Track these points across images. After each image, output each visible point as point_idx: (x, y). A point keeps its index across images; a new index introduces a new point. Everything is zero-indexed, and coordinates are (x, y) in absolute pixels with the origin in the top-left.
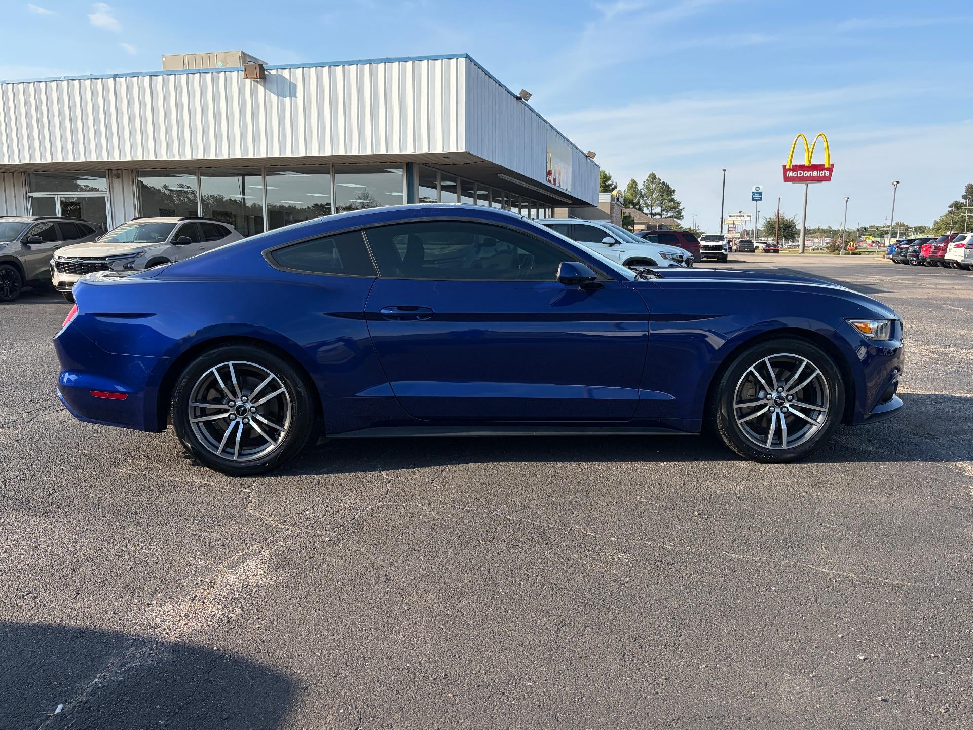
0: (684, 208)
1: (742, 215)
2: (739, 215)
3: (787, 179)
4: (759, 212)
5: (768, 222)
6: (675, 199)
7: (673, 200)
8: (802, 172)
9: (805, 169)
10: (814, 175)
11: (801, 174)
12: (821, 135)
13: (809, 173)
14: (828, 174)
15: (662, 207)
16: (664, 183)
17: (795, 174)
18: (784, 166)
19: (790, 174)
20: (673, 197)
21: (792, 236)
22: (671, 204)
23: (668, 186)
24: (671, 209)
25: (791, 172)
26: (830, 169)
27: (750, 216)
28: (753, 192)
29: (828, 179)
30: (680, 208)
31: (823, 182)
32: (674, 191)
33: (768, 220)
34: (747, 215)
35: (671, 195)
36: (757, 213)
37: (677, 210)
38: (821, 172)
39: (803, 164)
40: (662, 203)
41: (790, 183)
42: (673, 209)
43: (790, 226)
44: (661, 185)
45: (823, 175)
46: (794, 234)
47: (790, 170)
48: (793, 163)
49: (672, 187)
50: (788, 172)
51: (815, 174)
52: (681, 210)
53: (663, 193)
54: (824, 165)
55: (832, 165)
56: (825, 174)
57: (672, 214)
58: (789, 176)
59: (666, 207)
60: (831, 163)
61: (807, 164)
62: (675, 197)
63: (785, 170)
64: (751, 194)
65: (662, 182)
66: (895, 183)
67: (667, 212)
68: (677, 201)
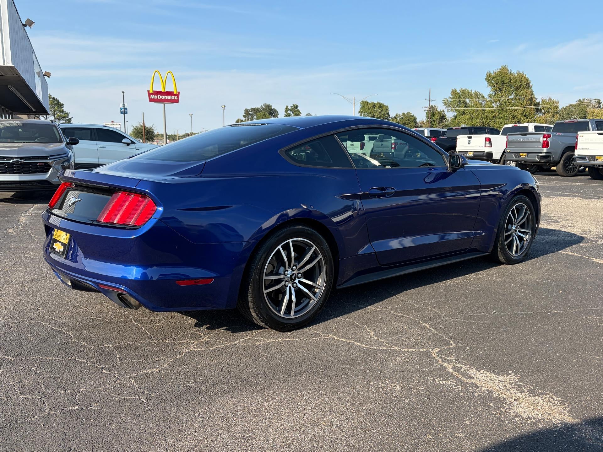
0: (72, 118)
1: (113, 123)
2: (112, 123)
3: (151, 100)
4: (127, 122)
5: (135, 129)
6: (65, 111)
7: (63, 111)
8: (160, 96)
9: (162, 94)
10: (168, 99)
11: (159, 97)
12: (169, 72)
13: (165, 97)
14: (177, 99)
15: (55, 116)
16: (54, 98)
17: (156, 97)
18: (148, 91)
19: (152, 97)
20: (63, 109)
21: (152, 139)
22: (62, 114)
23: (58, 101)
24: (63, 118)
25: (153, 96)
26: (178, 95)
27: (120, 125)
28: (121, 108)
29: (177, 101)
30: (69, 117)
31: (174, 103)
32: (63, 105)
33: (135, 127)
34: (118, 123)
35: (61, 108)
36: (126, 123)
37: (67, 119)
38: (172, 97)
39: (161, 91)
40: (55, 113)
41: (154, 103)
42: (64, 117)
43: (150, 132)
44: (52, 99)
45: (174, 98)
46: (153, 137)
47: (152, 94)
48: (154, 90)
49: (61, 101)
50: (151, 96)
51: (169, 97)
52: (70, 119)
53: (54, 105)
54: (173, 92)
55: (179, 93)
56: (175, 98)
57: (64, 122)
58: (152, 98)
59: (58, 116)
60: (178, 91)
61: (163, 91)
62: (64, 109)
63: (150, 94)
64: (120, 109)
65: (52, 97)
66: (223, 107)
67: (59, 120)
68: (66, 112)
